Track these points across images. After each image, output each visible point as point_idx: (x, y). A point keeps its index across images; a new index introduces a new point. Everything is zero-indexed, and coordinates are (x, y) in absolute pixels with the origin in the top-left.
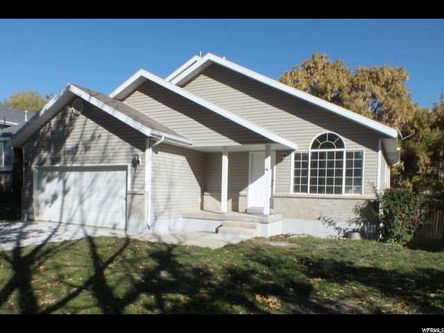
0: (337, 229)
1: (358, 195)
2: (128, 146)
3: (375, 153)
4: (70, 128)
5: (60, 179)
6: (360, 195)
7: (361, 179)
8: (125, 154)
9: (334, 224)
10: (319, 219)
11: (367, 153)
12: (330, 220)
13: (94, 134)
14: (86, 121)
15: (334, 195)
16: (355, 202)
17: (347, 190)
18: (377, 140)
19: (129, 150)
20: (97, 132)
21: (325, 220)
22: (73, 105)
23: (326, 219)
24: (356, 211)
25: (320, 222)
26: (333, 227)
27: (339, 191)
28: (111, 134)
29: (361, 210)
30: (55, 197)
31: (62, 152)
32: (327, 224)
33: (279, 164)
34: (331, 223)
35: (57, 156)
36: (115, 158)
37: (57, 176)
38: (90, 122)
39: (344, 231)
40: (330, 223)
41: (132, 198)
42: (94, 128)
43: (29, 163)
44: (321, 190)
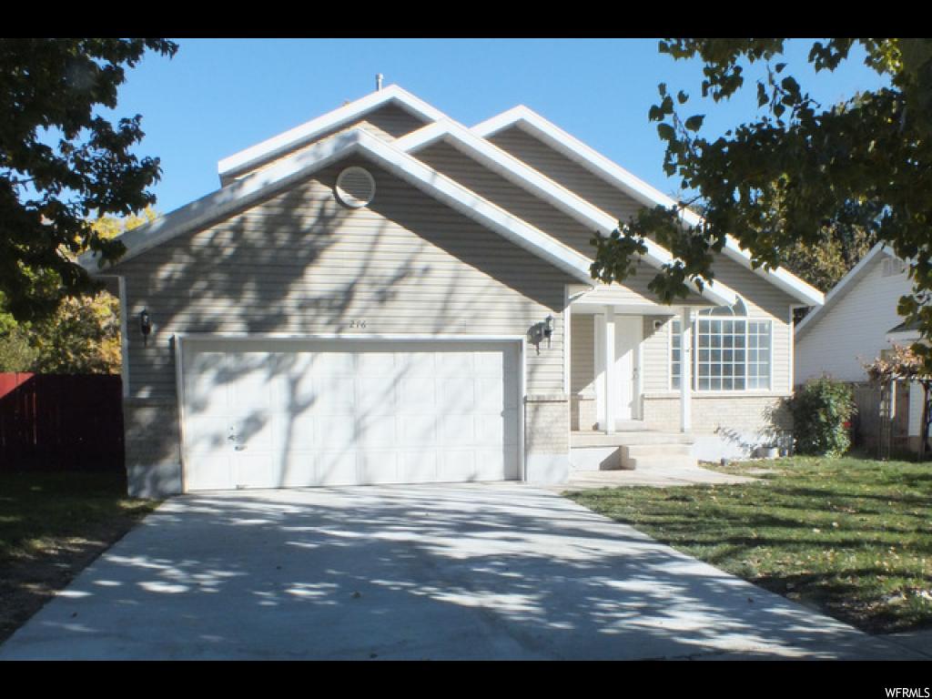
0: (742, 445)
1: (765, 391)
2: (514, 296)
3: (785, 325)
4: (324, 239)
5: (273, 374)
6: (767, 390)
7: (769, 366)
8: (505, 314)
9: (737, 439)
10: (716, 432)
11: (777, 325)
12: (732, 433)
13: (409, 261)
14: (382, 227)
15: (733, 392)
16: (764, 402)
17: (752, 381)
18: (788, 307)
19: (518, 307)
20: (421, 257)
21: (725, 434)
22: (340, 179)
23: (727, 431)
24: (766, 416)
25: (717, 437)
26: (736, 444)
27: (740, 384)
28: (466, 266)
29: (773, 414)
30: (254, 423)
31: (291, 301)
32: (728, 439)
33: (647, 340)
34: (734, 437)
35: (274, 310)
36: (479, 322)
37: (261, 366)
38: (395, 231)
39: (752, 448)
40: (732, 437)
41: (536, 409)
42: (413, 248)
43: (153, 328)
44: (715, 384)
